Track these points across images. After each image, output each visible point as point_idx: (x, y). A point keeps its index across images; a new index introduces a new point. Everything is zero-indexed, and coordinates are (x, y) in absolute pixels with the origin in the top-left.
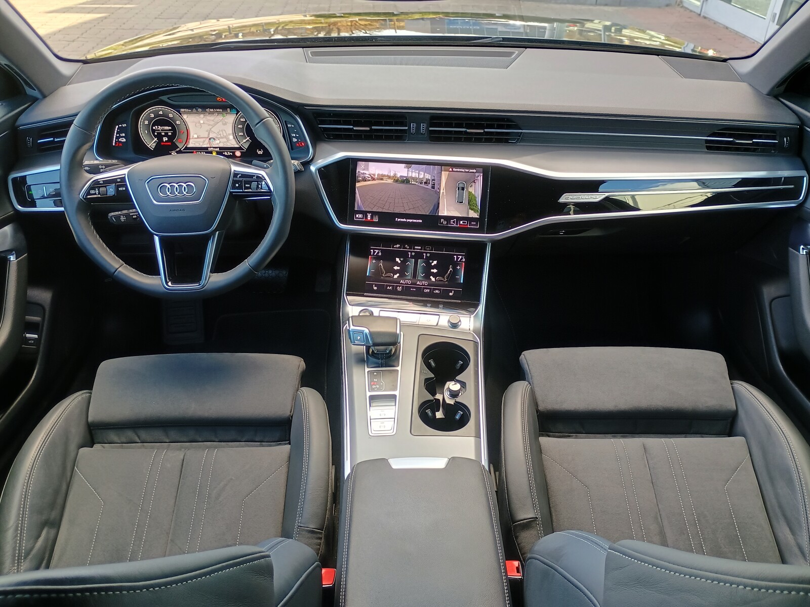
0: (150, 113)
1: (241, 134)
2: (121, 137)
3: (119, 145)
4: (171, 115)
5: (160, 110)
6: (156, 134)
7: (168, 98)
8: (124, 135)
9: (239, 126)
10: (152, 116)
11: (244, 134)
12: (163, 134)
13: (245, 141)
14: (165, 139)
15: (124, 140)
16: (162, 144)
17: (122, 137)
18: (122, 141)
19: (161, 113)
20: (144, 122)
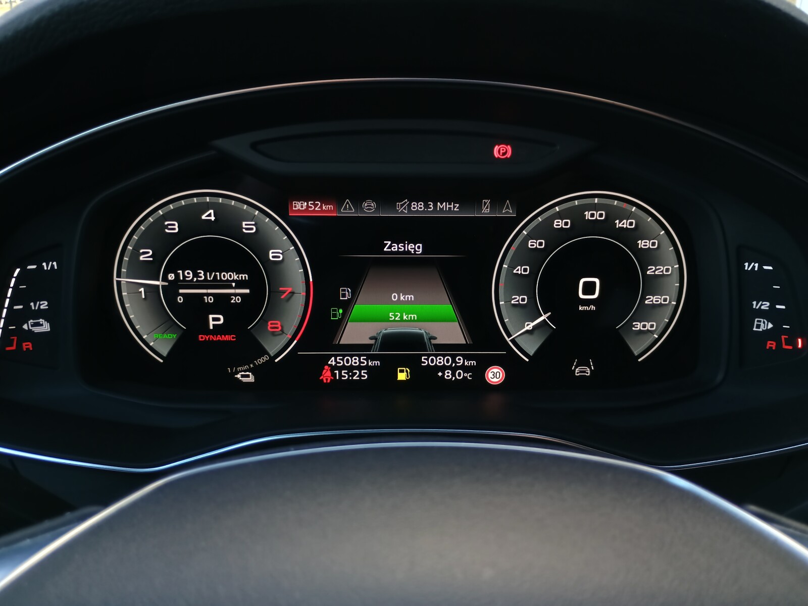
0: (165, 217)
1: (517, 299)
2: (29, 314)
3: (19, 345)
4: (248, 227)
5: (207, 207)
6: (180, 300)
7: (254, 146)
8: (44, 305)
9: (519, 270)
10: (174, 227)
11: (532, 298)
12: (211, 300)
13: (530, 326)
14: (215, 320)
15: (46, 327)
16: (202, 338)
17: (40, 314)
18: (37, 330)
19: (209, 215)
20: (136, 254)
